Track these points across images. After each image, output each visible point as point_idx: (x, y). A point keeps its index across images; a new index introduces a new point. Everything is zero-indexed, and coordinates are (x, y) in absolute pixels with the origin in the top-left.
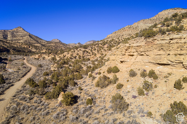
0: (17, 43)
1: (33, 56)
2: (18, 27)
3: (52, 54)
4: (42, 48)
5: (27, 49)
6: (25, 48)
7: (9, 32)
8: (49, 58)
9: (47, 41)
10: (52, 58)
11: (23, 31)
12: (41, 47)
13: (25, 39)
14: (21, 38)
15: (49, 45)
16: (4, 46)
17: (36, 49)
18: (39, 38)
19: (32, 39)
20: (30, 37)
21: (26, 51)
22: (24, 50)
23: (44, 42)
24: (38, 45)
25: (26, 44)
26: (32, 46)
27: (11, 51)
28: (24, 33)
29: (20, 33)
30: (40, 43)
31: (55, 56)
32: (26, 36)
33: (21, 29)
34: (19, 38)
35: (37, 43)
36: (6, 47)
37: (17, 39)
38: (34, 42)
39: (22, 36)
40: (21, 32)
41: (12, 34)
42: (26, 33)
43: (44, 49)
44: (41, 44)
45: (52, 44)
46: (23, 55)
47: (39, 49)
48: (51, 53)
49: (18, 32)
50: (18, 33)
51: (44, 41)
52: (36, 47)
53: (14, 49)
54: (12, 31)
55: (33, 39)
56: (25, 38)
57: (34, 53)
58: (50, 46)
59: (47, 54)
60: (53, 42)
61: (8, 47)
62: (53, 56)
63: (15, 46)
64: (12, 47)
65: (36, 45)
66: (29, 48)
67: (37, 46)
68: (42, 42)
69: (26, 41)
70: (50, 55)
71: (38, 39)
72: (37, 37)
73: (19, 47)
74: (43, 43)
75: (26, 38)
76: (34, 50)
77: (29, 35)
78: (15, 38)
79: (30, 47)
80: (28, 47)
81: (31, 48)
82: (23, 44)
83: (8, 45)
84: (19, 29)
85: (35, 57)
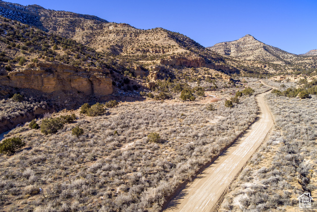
0: (246, 62)
1: (272, 78)
2: (246, 36)
3: (301, 75)
4: (286, 68)
5: (262, 69)
6: (259, 68)
7: (233, 44)
8: (296, 80)
9: (296, 55)
10: (301, 80)
11: (254, 41)
12: (285, 66)
13: (256, 55)
14: (251, 53)
15: (300, 62)
16: (233, 65)
17: (275, 70)
18: (280, 50)
19: (268, 54)
20: (266, 50)
21: (261, 72)
22: (258, 71)
23: (291, 58)
24: (280, 63)
25: (260, 62)
26: (269, 65)
27: (242, 72)
28: (256, 44)
29: (248, 45)
30: (282, 60)
31: (306, 78)
32: (258, 49)
33: (251, 38)
34: (247, 52)
35: (277, 60)
36: (235, 67)
37: (245, 54)
38: (273, 58)
39: (251, 50)
40: (251, 43)
41: (237, 46)
42: (258, 43)
43: (289, 69)
44: (285, 61)
45: (306, 60)
46: (258, 77)
47: (281, 69)
48: (299, 74)
49: (245, 44)
50: (246, 46)
51: (290, 56)
52: (275, 67)
53: (245, 70)
54: (236, 42)
55: (270, 53)
56: (257, 52)
57: (272, 75)
58: (302, 63)
59: (294, 75)
60: (308, 56)
61: (237, 67)
62: (302, 78)
63: (245, 65)
64: (242, 66)
65: (274, 63)
66: (265, 69)
67: (277, 65)
68: (287, 58)
69: (258, 57)
70: (298, 76)
71: (278, 53)
72: (277, 49)
73: (250, 66)
74: (289, 60)
75: (260, 52)
76: (272, 71)
77: (264, 47)
78: (241, 53)
79: (265, 66)
80: (263, 66)
81: (267, 67)
82: (256, 62)
83: (237, 64)
84: (248, 39)
85: (276, 79)
